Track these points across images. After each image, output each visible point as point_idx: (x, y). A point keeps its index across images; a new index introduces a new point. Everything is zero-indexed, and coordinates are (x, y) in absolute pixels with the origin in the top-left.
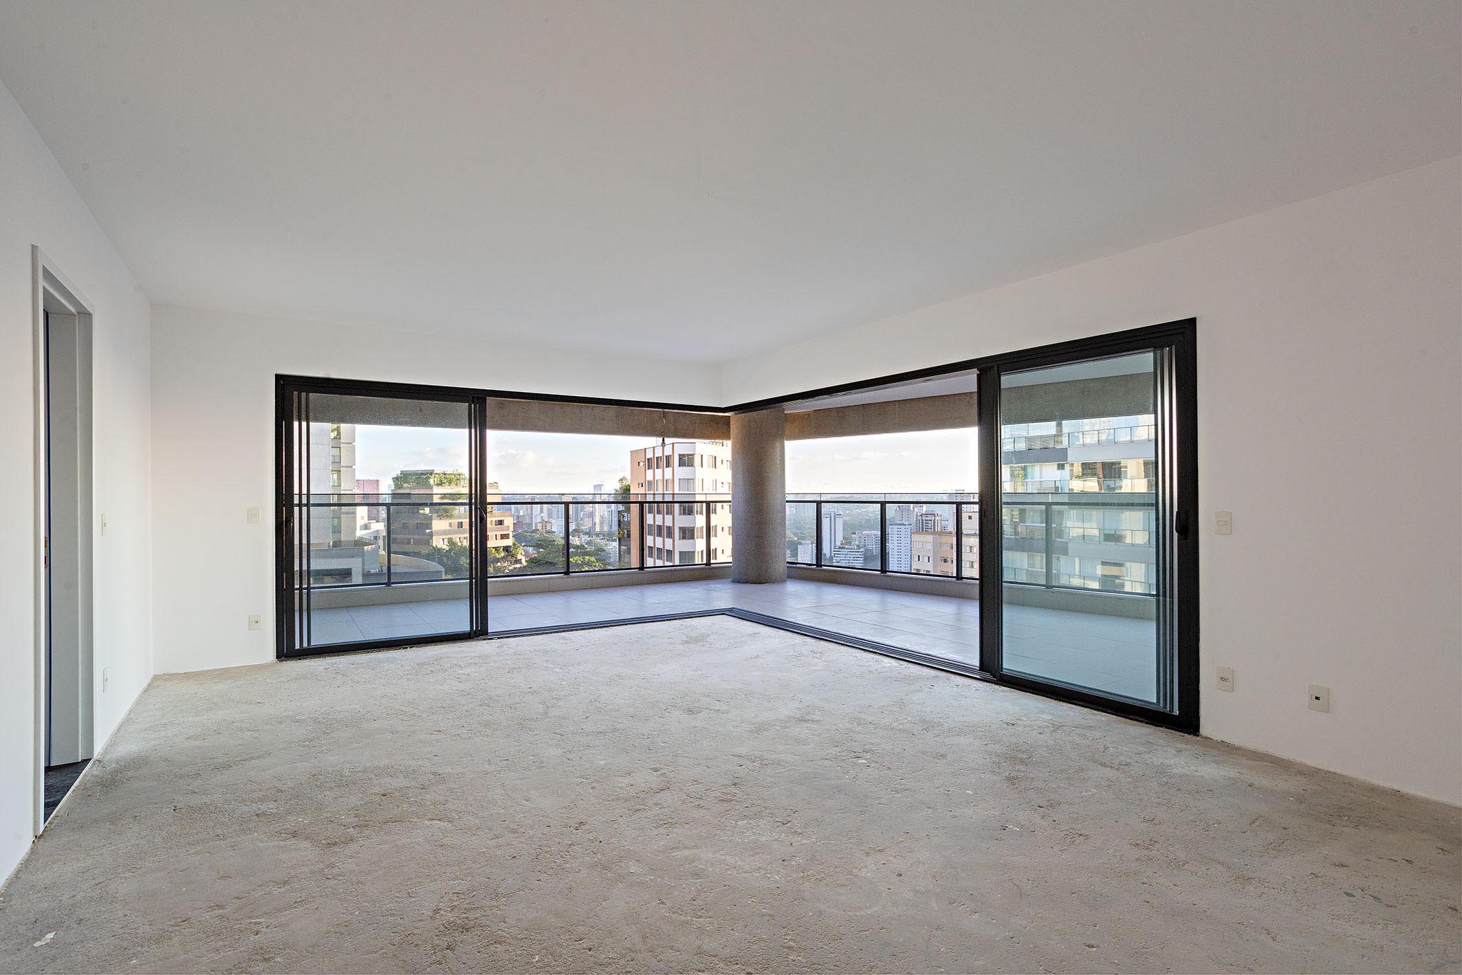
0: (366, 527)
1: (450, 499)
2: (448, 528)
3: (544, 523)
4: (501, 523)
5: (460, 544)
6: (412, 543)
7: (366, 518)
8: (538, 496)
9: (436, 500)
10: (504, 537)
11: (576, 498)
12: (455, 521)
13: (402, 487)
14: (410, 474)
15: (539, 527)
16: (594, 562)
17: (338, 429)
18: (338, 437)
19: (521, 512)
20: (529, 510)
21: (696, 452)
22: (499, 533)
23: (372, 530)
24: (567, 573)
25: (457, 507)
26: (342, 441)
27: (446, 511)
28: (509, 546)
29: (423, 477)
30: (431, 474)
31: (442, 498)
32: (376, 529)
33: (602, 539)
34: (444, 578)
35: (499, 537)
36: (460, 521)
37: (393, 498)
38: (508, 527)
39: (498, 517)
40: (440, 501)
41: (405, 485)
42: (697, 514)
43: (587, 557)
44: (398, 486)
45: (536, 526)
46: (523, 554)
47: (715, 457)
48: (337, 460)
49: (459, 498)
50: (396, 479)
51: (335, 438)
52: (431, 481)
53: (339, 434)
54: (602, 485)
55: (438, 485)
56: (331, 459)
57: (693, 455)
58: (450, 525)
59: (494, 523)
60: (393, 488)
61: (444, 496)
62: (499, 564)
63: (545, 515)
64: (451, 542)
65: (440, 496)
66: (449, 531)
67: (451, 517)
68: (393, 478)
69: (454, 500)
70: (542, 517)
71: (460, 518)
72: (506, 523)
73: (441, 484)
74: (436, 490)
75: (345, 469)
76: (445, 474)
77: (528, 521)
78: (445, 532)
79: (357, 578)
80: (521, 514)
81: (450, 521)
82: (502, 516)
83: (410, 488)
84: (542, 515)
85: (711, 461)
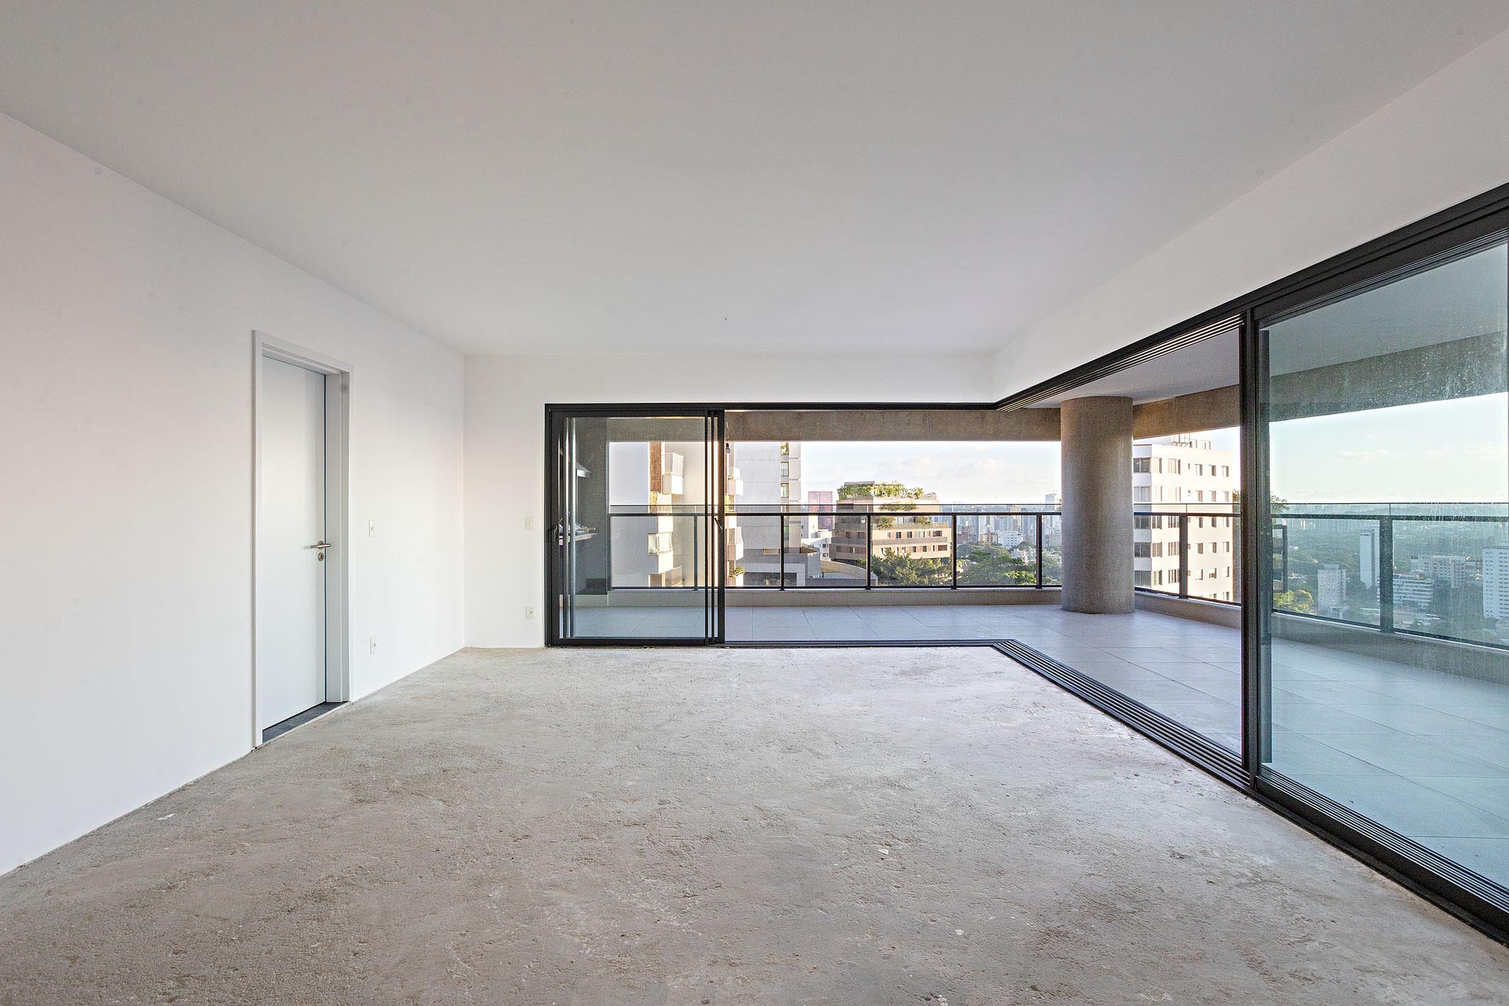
0: (816, 535)
1: (889, 509)
2: (887, 538)
3: (990, 534)
4: (938, 534)
5: (896, 554)
6: (854, 552)
7: (816, 526)
8: (984, 507)
9: (876, 510)
10: (942, 548)
11: (1025, 509)
12: (894, 532)
13: (845, 498)
14: (852, 486)
15: (985, 539)
16: (1031, 578)
17: (787, 446)
18: (787, 454)
19: (967, 523)
20: (975, 521)
21: (1153, 456)
22: (937, 544)
23: (821, 539)
24: (868, 587)
25: (896, 518)
26: (790, 456)
27: (885, 521)
28: (947, 558)
29: (863, 489)
30: (871, 485)
31: (882, 508)
32: (824, 538)
33: (1054, 553)
34: (877, 585)
35: (936, 548)
36: (899, 531)
37: (838, 509)
38: (946, 538)
39: (937, 527)
40: (880, 512)
41: (849, 496)
42: (1154, 527)
43: (1024, 572)
44: (842, 497)
45: (981, 538)
46: (961, 566)
47: (1179, 461)
48: (786, 474)
49: (897, 509)
50: (840, 491)
51: (784, 454)
52: (872, 492)
53: (787, 450)
54: (1055, 495)
55: (878, 496)
56: (781, 473)
57: (1149, 459)
58: (889, 535)
59: (932, 534)
60: (838, 499)
61: (883, 506)
62: (936, 576)
63: (992, 526)
64: (889, 552)
65: (879, 506)
66: (888, 540)
67: (890, 527)
68: (838, 490)
69: (893, 510)
70: (988, 529)
71: (898, 528)
72: (944, 535)
73: (880, 495)
74: (878, 501)
75: (793, 481)
76: (884, 485)
77: (972, 532)
78: (883, 542)
79: (801, 581)
80: (967, 525)
81: (889, 531)
82: (940, 527)
83: (853, 499)
84: (989, 526)
85: (1174, 465)
